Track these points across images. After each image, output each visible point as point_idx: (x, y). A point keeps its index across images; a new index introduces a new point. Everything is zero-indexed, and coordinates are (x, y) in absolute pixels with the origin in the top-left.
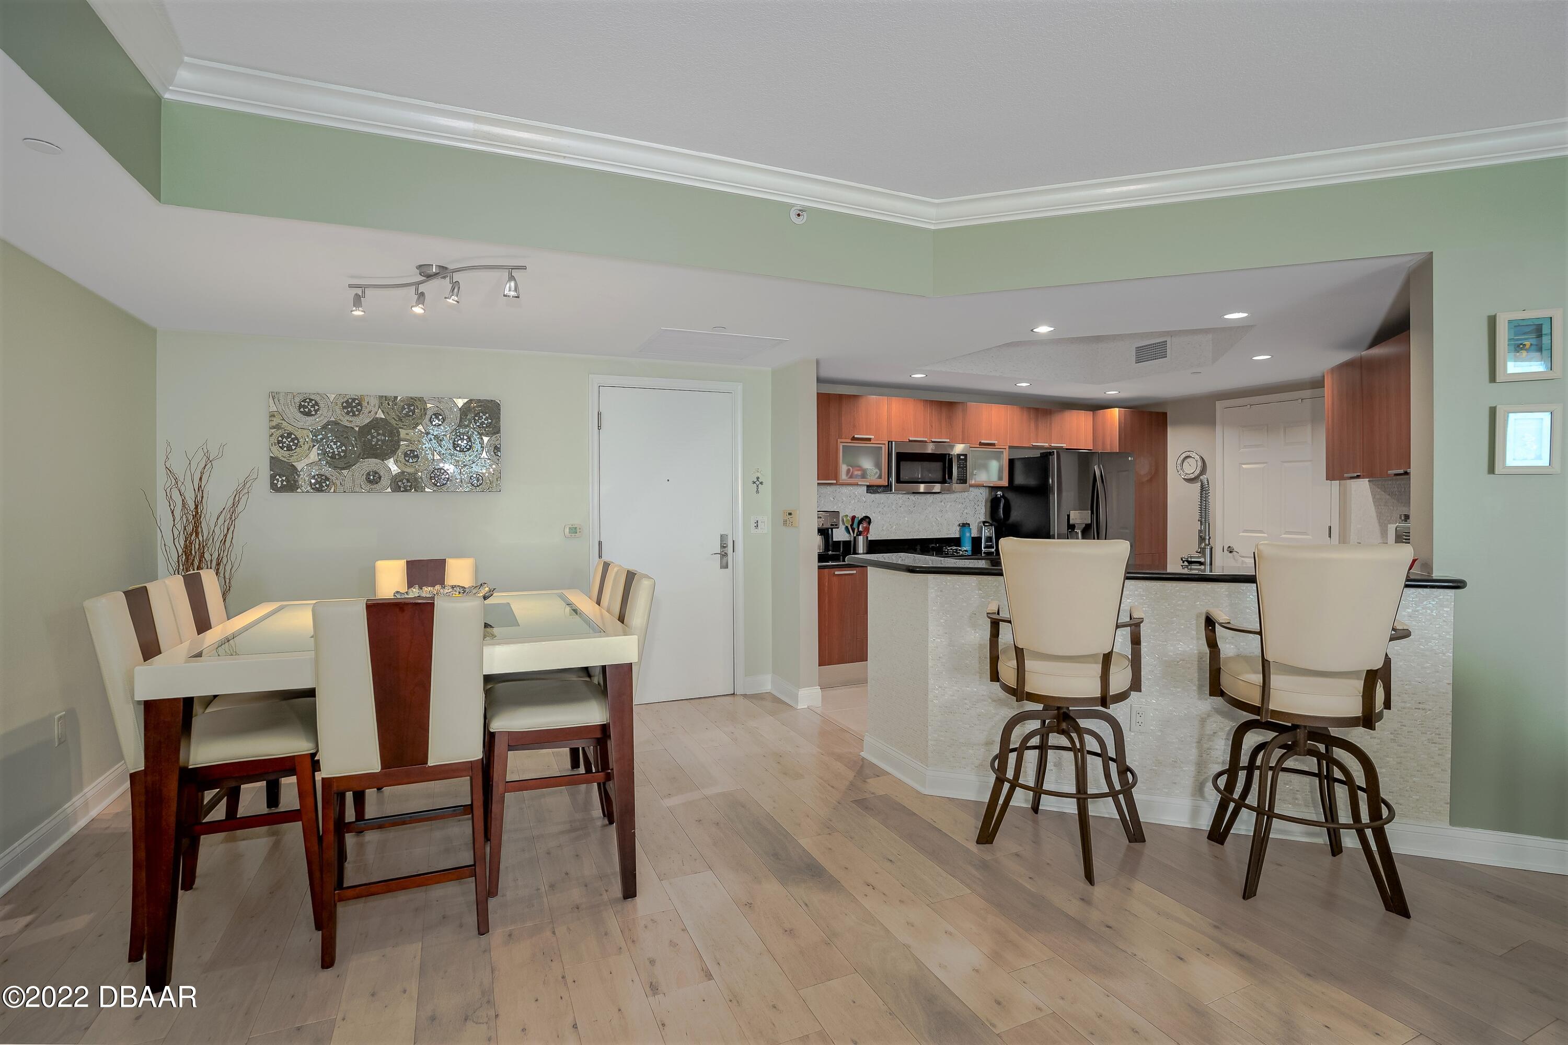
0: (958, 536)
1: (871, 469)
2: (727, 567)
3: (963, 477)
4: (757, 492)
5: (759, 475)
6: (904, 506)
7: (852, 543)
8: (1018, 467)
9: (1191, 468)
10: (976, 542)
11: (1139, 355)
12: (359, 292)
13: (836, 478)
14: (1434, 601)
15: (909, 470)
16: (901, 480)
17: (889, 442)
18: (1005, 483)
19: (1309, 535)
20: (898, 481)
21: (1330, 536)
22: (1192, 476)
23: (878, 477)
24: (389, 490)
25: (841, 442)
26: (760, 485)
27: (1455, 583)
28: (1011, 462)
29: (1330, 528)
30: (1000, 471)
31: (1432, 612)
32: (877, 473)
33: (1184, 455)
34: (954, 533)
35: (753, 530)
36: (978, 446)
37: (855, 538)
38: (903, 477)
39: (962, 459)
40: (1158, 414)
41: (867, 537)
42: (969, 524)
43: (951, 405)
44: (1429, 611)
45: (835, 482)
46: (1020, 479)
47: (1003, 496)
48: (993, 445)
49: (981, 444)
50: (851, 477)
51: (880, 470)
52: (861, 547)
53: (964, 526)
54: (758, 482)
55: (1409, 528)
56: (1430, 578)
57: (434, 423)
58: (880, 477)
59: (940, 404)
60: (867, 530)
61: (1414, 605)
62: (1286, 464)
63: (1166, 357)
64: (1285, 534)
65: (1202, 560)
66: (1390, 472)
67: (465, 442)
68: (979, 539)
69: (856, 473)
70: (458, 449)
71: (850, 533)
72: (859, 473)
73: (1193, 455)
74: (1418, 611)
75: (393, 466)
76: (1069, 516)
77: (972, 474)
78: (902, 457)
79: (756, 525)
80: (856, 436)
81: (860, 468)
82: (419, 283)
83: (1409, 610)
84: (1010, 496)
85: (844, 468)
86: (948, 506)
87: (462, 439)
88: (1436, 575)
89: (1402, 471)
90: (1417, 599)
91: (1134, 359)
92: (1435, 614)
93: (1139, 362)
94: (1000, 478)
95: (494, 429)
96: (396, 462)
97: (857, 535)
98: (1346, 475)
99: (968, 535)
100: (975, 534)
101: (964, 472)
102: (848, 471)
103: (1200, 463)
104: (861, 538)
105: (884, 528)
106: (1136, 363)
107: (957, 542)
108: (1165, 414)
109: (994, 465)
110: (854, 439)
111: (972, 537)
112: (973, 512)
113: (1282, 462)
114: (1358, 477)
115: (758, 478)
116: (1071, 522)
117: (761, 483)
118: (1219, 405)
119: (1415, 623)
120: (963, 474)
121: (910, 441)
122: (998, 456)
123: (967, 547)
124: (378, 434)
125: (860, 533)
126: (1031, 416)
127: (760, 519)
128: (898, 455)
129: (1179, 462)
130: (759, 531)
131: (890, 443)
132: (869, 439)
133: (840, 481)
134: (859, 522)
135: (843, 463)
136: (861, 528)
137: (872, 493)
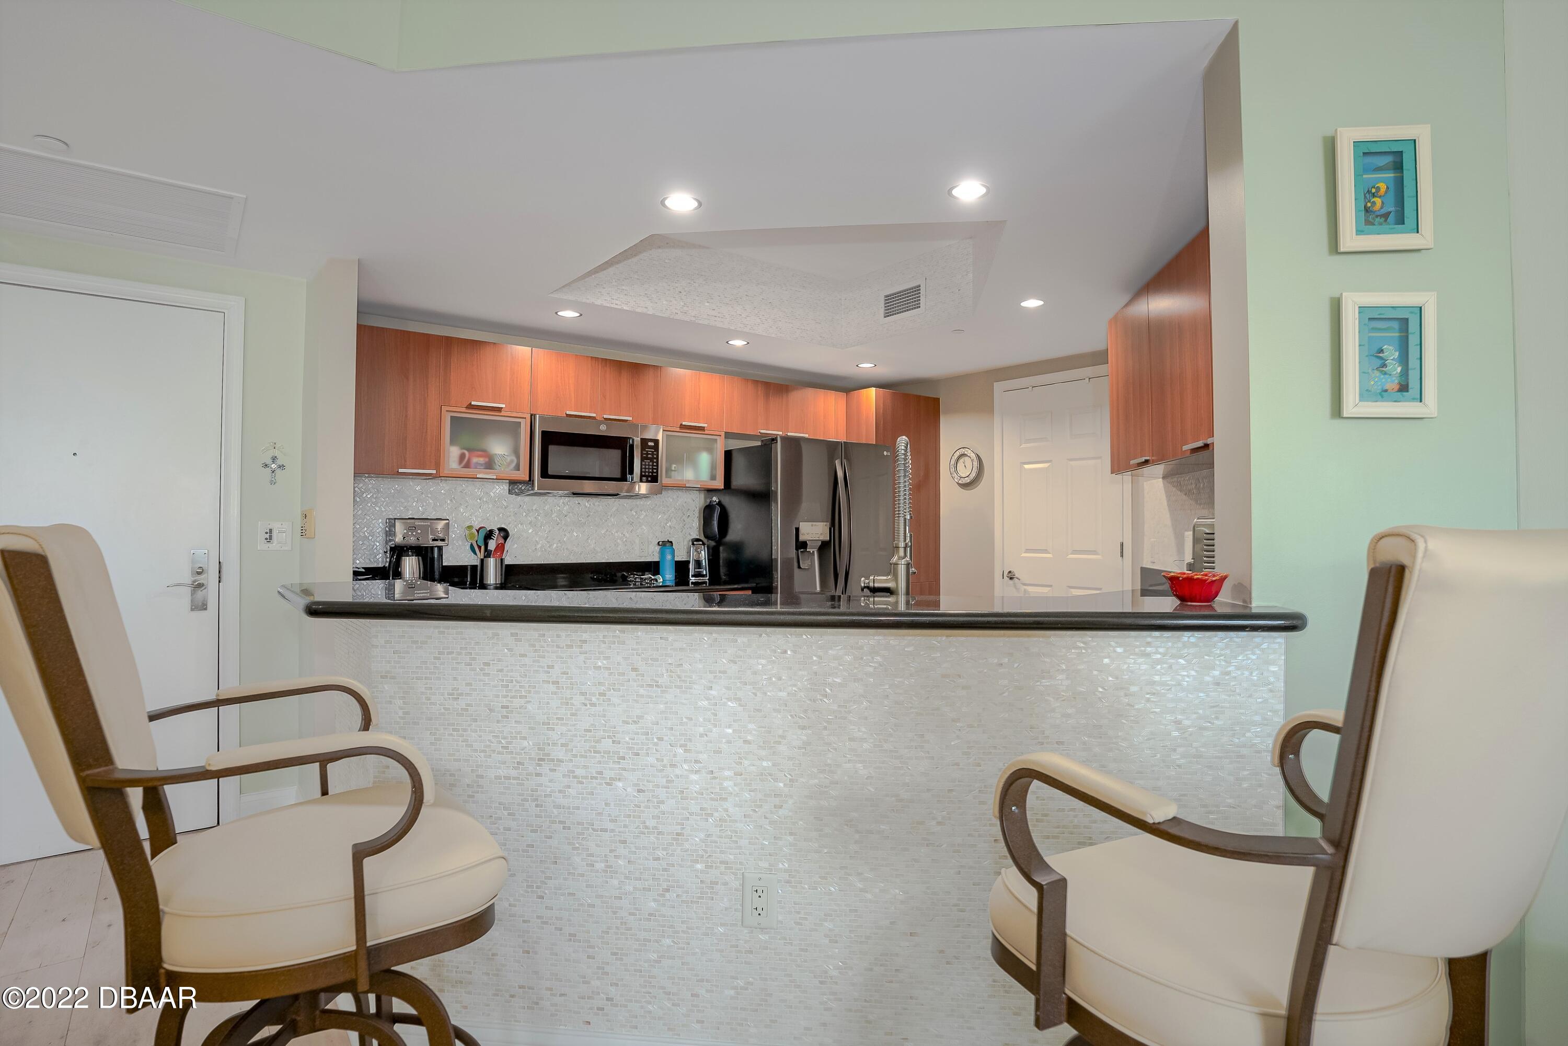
0: (657, 559)
1: (503, 456)
2: (204, 607)
3: (653, 472)
4: (273, 482)
5: (277, 453)
6: (571, 514)
7: (479, 568)
8: (739, 463)
9: (966, 470)
10: (681, 568)
11: (888, 306)
13: (437, 466)
14: (1254, 654)
15: (560, 459)
16: (550, 473)
17: (531, 415)
18: (719, 484)
19: (1099, 555)
20: (545, 474)
21: (1122, 556)
22: (968, 480)
23: (514, 467)
25: (447, 411)
26: (278, 472)
27: (1289, 620)
28: (728, 455)
29: (1122, 545)
30: (713, 467)
31: (1251, 673)
32: (512, 461)
33: (958, 454)
34: (651, 554)
35: (262, 546)
36: (678, 429)
37: (482, 561)
38: (551, 471)
39: (651, 447)
40: (927, 399)
41: (502, 560)
42: (671, 542)
43: (636, 369)
44: (1247, 673)
45: (434, 472)
46: (741, 479)
47: (720, 504)
48: (702, 429)
49: (682, 427)
50: (467, 466)
51: (518, 457)
52: (492, 575)
53: (666, 544)
54: (274, 466)
55: (1212, 526)
56: (1247, 611)
58: (517, 468)
59: (620, 366)
60: (501, 548)
61: (1223, 663)
62: (1073, 463)
63: (920, 307)
64: (1071, 554)
65: (890, 585)
66: (1185, 448)
68: (687, 563)
69: (475, 460)
71: (475, 554)
72: (481, 460)
73: (968, 452)
74: (1228, 673)
76: (797, 530)
77: (668, 470)
78: (549, 438)
79: (267, 536)
80: (473, 403)
81: (485, 453)
83: (1217, 673)
84: (727, 500)
85: (454, 452)
86: (642, 517)
88: (1258, 604)
89: (1200, 444)
90: (1228, 652)
91: (882, 311)
92: (1255, 678)
93: (888, 316)
94: (713, 478)
97: (485, 557)
98: (1133, 462)
99: (669, 557)
100: (681, 556)
101: (653, 465)
102: (462, 457)
103: (976, 464)
104: (491, 563)
105: (539, 546)
106: (885, 317)
107: (653, 567)
108: (936, 401)
109: (704, 459)
110: (470, 407)
111: (676, 561)
112: (681, 525)
113: (1068, 459)
114: (1147, 462)
115: (274, 459)
116: (802, 538)
117: (281, 467)
118: (998, 387)
119: (1224, 697)
120: (653, 469)
121: (568, 415)
122: (708, 446)
123: (668, 575)
125: (488, 554)
126: (759, 393)
127: (276, 527)
128: (544, 435)
129: (953, 462)
130: (274, 545)
131: (533, 416)
132: (499, 409)
133: (446, 472)
134: (489, 535)
135: (453, 442)
136: (492, 545)
137: (517, 494)
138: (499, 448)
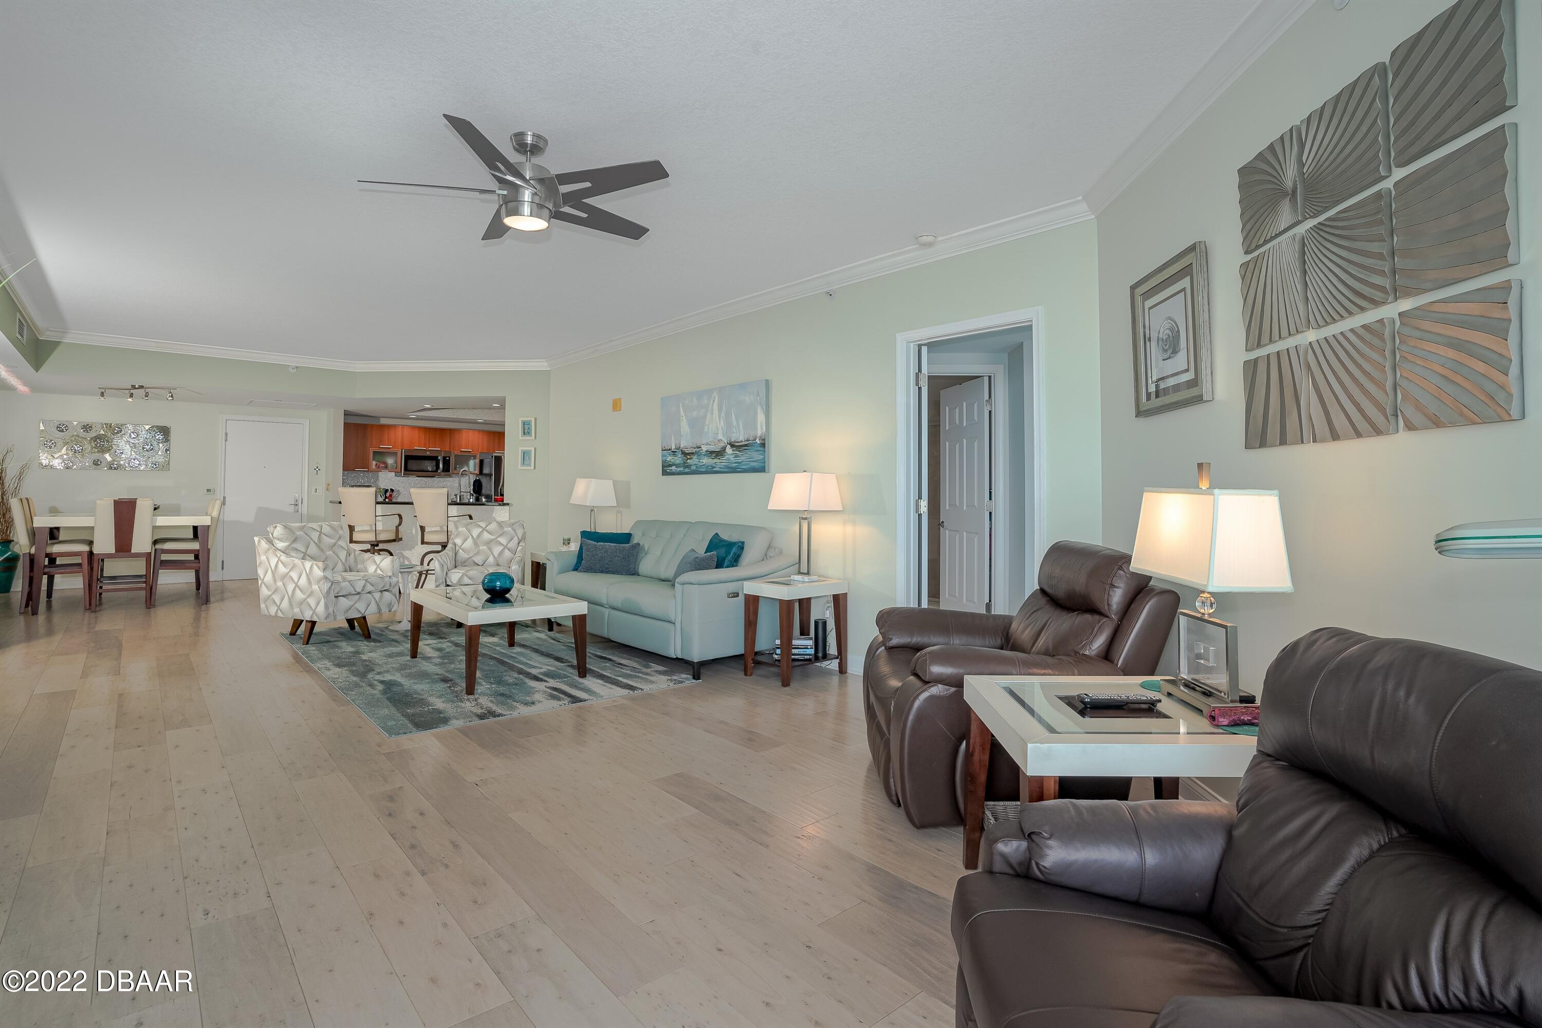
1: (391, 463)
3: (448, 468)
4: (317, 474)
5: (319, 465)
12: (103, 390)
13: (368, 467)
15: (413, 464)
18: (477, 472)
20: (406, 469)
23: (396, 467)
24: (106, 469)
25: (372, 449)
26: (320, 471)
28: (481, 461)
30: (475, 466)
32: (395, 465)
35: (314, 493)
36: (460, 452)
38: (409, 468)
39: (447, 459)
45: (367, 470)
47: (478, 480)
48: (470, 452)
50: (378, 468)
51: (397, 464)
54: (317, 469)
57: (132, 437)
60: (391, 495)
67: (149, 446)
69: (381, 466)
70: (145, 450)
72: (384, 465)
75: (108, 457)
77: (454, 468)
78: (409, 458)
79: (315, 490)
80: (381, 446)
81: (385, 463)
82: (131, 389)
84: (482, 479)
85: (374, 463)
87: (148, 445)
94: (475, 470)
95: (167, 439)
96: (110, 455)
97: (385, 498)
101: (448, 466)
102: (376, 465)
109: (472, 463)
110: (380, 448)
115: (317, 467)
121: (416, 450)
122: (475, 457)
124: (101, 442)
127: (318, 487)
128: (406, 457)
130: (317, 494)
131: (404, 451)
132: (391, 448)
133: (371, 470)
134: (386, 491)
135: (373, 460)
136: (388, 494)
137: (398, 476)
138: (390, 461)
